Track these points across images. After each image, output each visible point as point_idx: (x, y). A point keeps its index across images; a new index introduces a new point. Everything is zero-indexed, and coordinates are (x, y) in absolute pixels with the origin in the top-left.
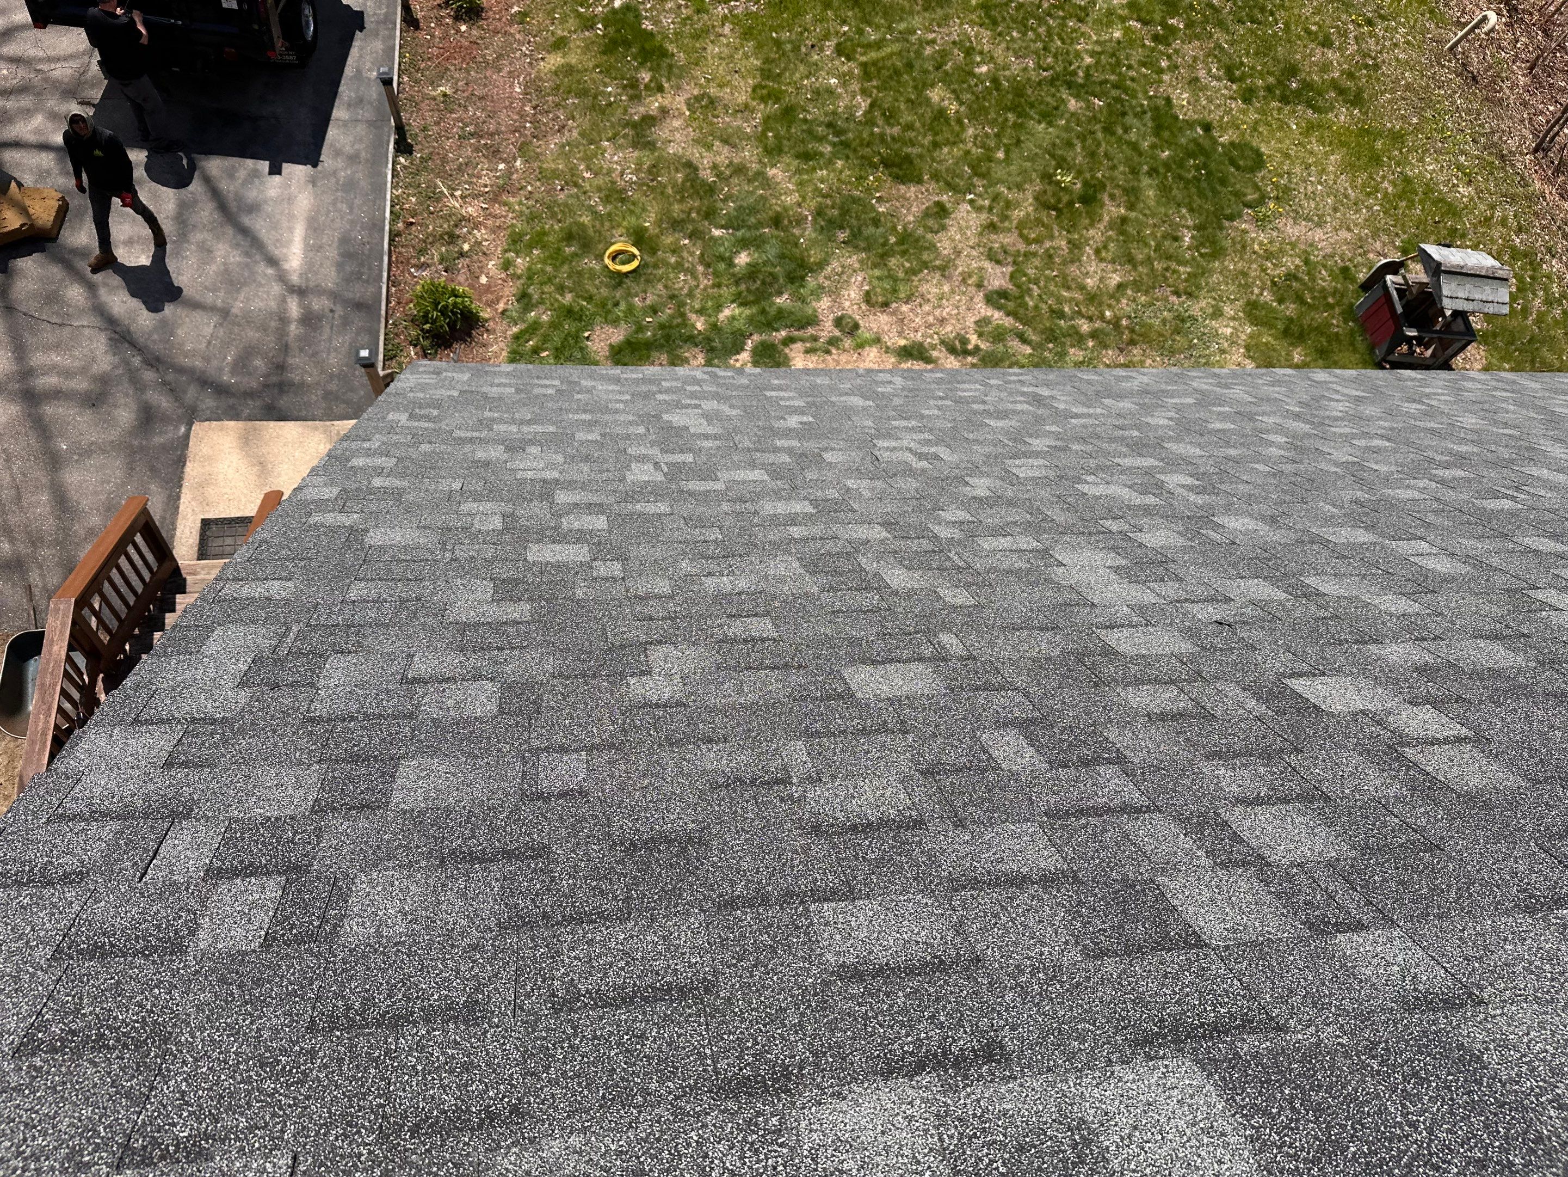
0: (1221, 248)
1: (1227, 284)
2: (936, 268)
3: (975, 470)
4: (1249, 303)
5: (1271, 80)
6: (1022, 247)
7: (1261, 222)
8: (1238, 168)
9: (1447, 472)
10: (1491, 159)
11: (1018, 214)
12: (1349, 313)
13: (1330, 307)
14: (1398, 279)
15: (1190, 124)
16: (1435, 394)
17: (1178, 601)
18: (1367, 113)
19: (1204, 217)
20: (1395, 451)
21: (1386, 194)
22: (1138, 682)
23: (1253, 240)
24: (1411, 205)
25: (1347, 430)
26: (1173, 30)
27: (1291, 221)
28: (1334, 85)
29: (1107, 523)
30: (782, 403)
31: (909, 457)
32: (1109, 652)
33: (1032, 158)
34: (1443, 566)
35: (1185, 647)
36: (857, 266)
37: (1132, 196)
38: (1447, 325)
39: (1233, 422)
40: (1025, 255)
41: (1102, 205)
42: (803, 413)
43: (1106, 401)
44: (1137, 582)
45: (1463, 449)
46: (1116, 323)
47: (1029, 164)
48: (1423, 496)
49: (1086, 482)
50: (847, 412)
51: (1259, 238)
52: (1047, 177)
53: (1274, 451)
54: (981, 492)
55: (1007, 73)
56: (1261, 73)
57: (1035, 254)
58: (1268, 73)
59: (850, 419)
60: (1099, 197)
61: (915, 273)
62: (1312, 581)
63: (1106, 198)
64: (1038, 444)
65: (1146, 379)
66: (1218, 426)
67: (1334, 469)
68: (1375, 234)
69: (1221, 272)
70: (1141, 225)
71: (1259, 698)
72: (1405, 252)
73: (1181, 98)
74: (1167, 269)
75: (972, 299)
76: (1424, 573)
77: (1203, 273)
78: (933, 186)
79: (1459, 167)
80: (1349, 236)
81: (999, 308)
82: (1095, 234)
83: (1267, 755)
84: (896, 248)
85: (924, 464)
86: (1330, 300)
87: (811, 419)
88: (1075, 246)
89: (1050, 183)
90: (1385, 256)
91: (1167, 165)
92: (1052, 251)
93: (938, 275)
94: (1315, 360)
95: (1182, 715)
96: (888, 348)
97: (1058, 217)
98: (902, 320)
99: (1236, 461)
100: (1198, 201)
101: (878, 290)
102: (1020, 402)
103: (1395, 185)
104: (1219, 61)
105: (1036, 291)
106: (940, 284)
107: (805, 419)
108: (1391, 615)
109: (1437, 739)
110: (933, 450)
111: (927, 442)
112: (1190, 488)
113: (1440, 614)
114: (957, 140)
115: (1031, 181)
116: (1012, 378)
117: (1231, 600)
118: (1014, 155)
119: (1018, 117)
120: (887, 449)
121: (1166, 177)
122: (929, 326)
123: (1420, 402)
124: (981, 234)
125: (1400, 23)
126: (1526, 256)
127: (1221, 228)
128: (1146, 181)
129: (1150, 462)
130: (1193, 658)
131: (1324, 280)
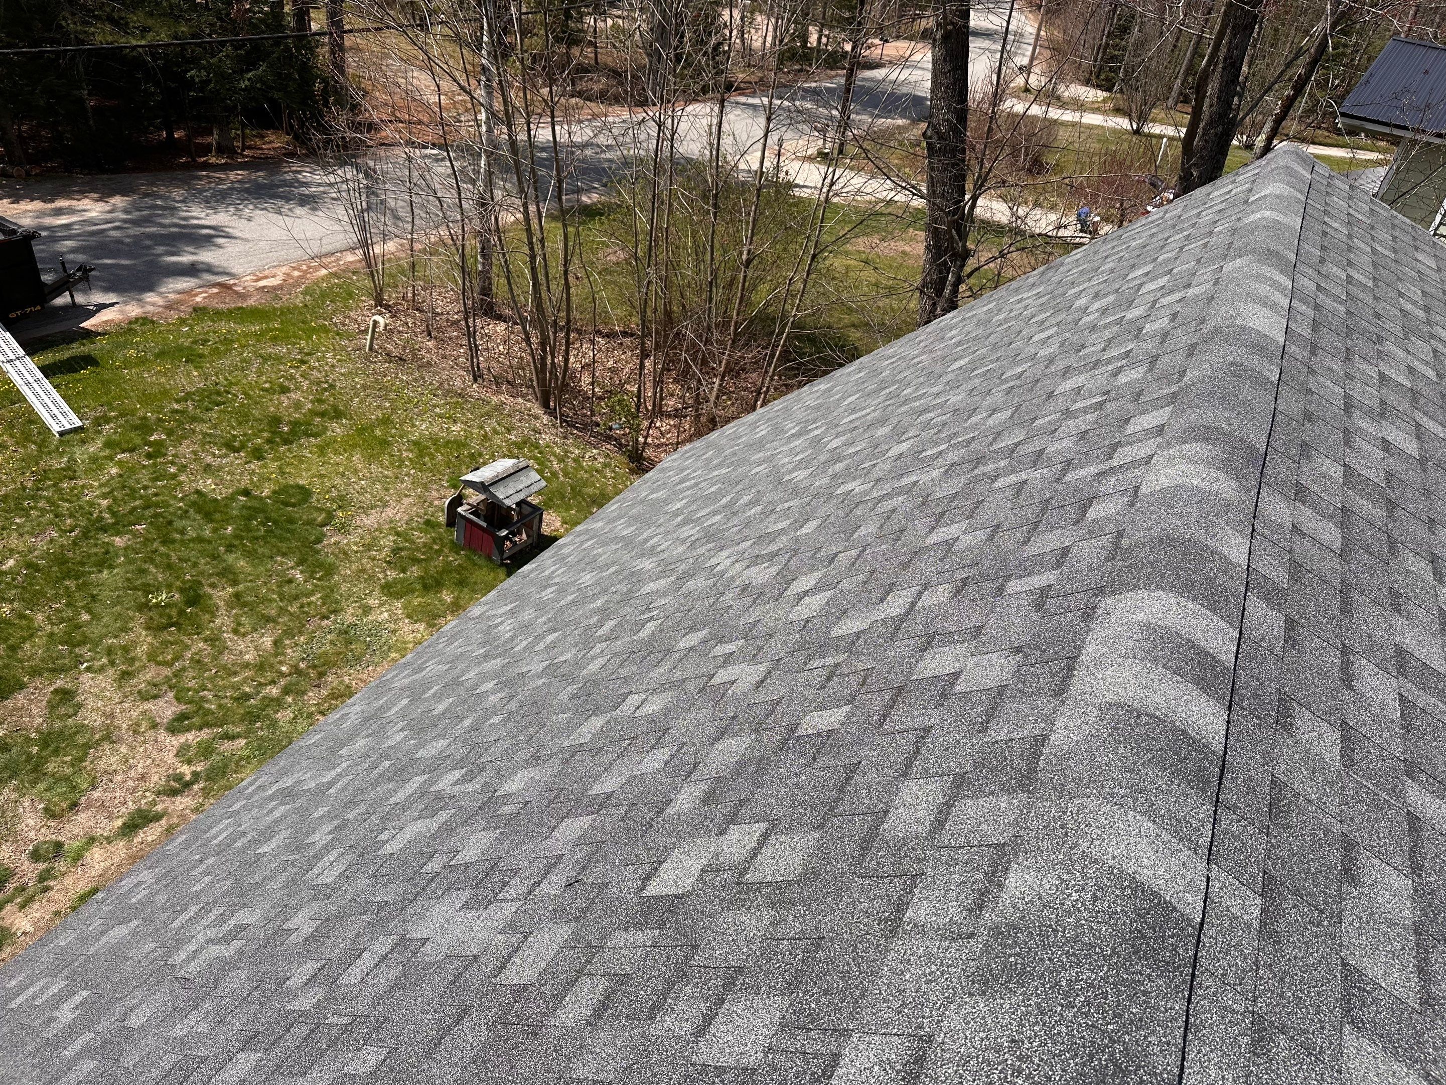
0: (330, 565)
1: (356, 586)
2: (98, 743)
3: (285, 911)
4: (383, 587)
5: (265, 435)
6: (167, 672)
7: (343, 529)
8: (294, 505)
9: (604, 628)
10: (455, 400)
11: (141, 651)
12: (455, 547)
13: (439, 552)
14: (466, 507)
15: (232, 498)
16: (553, 573)
17: (529, 893)
18: (351, 418)
19: (298, 553)
20: (565, 636)
21: (411, 460)
22: (559, 998)
23: (348, 544)
24: (432, 457)
25: (525, 643)
26: (159, 444)
27: (363, 516)
28: (313, 413)
29: (428, 868)
30: (39, 1002)
31: (215, 950)
32: (520, 992)
33: (118, 601)
34: (655, 705)
35: (564, 932)
36: (14, 796)
37: (229, 575)
38: (519, 513)
39: (449, 696)
40: (175, 676)
41: (210, 597)
42: (72, 994)
43: (343, 751)
44: (490, 903)
45: (599, 603)
46: (296, 670)
47: (118, 608)
48: (606, 659)
49: (385, 842)
50: (117, 953)
51: (350, 540)
52: (144, 607)
53: (493, 699)
54: (308, 929)
55: (36, 553)
56: (254, 434)
57: (184, 669)
58: (260, 431)
59: (127, 959)
60: (201, 592)
61: (82, 760)
62: (597, 789)
63: (209, 591)
64: (320, 837)
65: (358, 708)
66: (441, 708)
67: (540, 682)
68: (426, 488)
69: (344, 581)
70: (254, 590)
71: (640, 926)
72: (455, 487)
73: (207, 485)
74: (302, 606)
75: (156, 741)
76: (650, 719)
77: (332, 591)
78: (38, 682)
79: (440, 416)
80: (410, 500)
81: (188, 729)
82: (223, 620)
83: (682, 973)
84: (44, 754)
85: (237, 944)
86: (436, 547)
87: (85, 994)
88: (212, 640)
89: (150, 609)
90: (445, 497)
91: (236, 536)
92: (197, 657)
93: (106, 746)
94: (461, 592)
95: (608, 996)
96: (107, 838)
97: (179, 630)
98: (103, 805)
99: (475, 728)
100: (284, 546)
101: (56, 799)
102: (275, 808)
103: (412, 451)
104: (215, 444)
105: (209, 695)
106: (114, 752)
107: (77, 999)
108: (659, 771)
109: (755, 849)
110: (232, 922)
111: (222, 919)
112: (462, 781)
113: (683, 744)
114: (31, 633)
115: (132, 619)
116: (250, 790)
117: (561, 856)
118: (98, 608)
119: (77, 579)
120: (188, 959)
121: (245, 545)
122: (134, 790)
123: (550, 586)
124: (120, 687)
125: (323, 352)
126: (525, 443)
127: (318, 552)
128: (230, 558)
129: (417, 781)
130: (576, 937)
131: (420, 538)
